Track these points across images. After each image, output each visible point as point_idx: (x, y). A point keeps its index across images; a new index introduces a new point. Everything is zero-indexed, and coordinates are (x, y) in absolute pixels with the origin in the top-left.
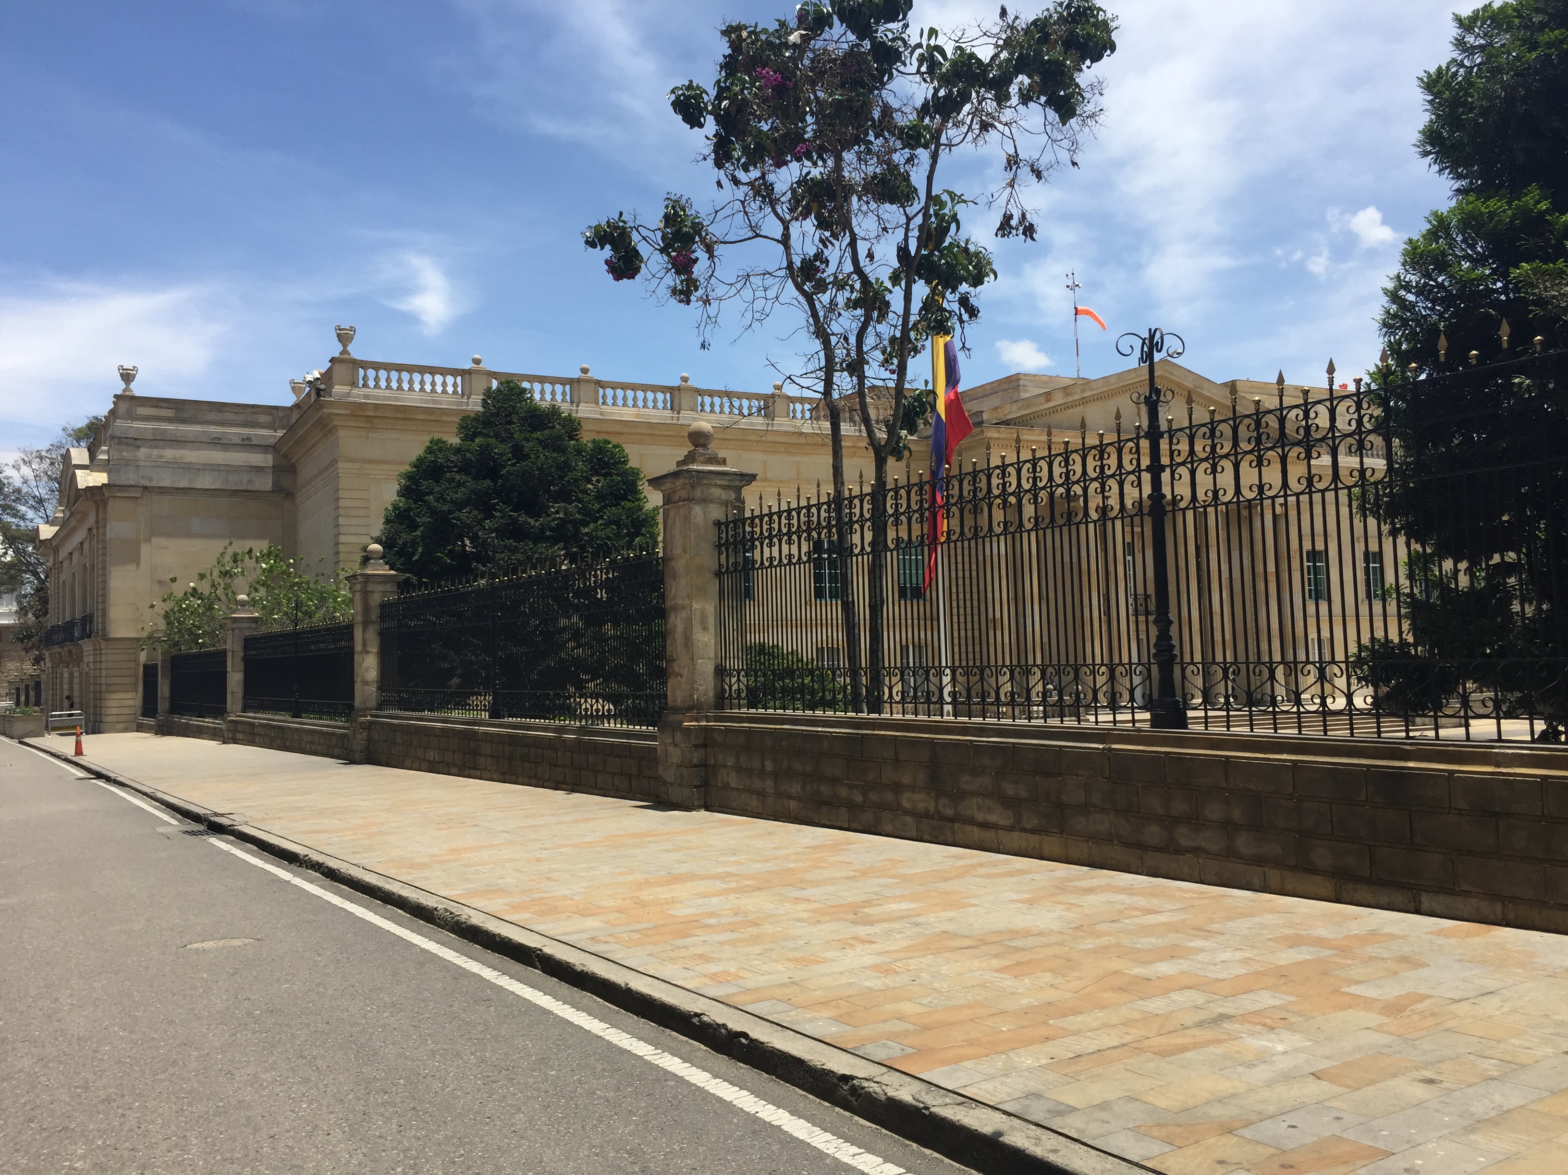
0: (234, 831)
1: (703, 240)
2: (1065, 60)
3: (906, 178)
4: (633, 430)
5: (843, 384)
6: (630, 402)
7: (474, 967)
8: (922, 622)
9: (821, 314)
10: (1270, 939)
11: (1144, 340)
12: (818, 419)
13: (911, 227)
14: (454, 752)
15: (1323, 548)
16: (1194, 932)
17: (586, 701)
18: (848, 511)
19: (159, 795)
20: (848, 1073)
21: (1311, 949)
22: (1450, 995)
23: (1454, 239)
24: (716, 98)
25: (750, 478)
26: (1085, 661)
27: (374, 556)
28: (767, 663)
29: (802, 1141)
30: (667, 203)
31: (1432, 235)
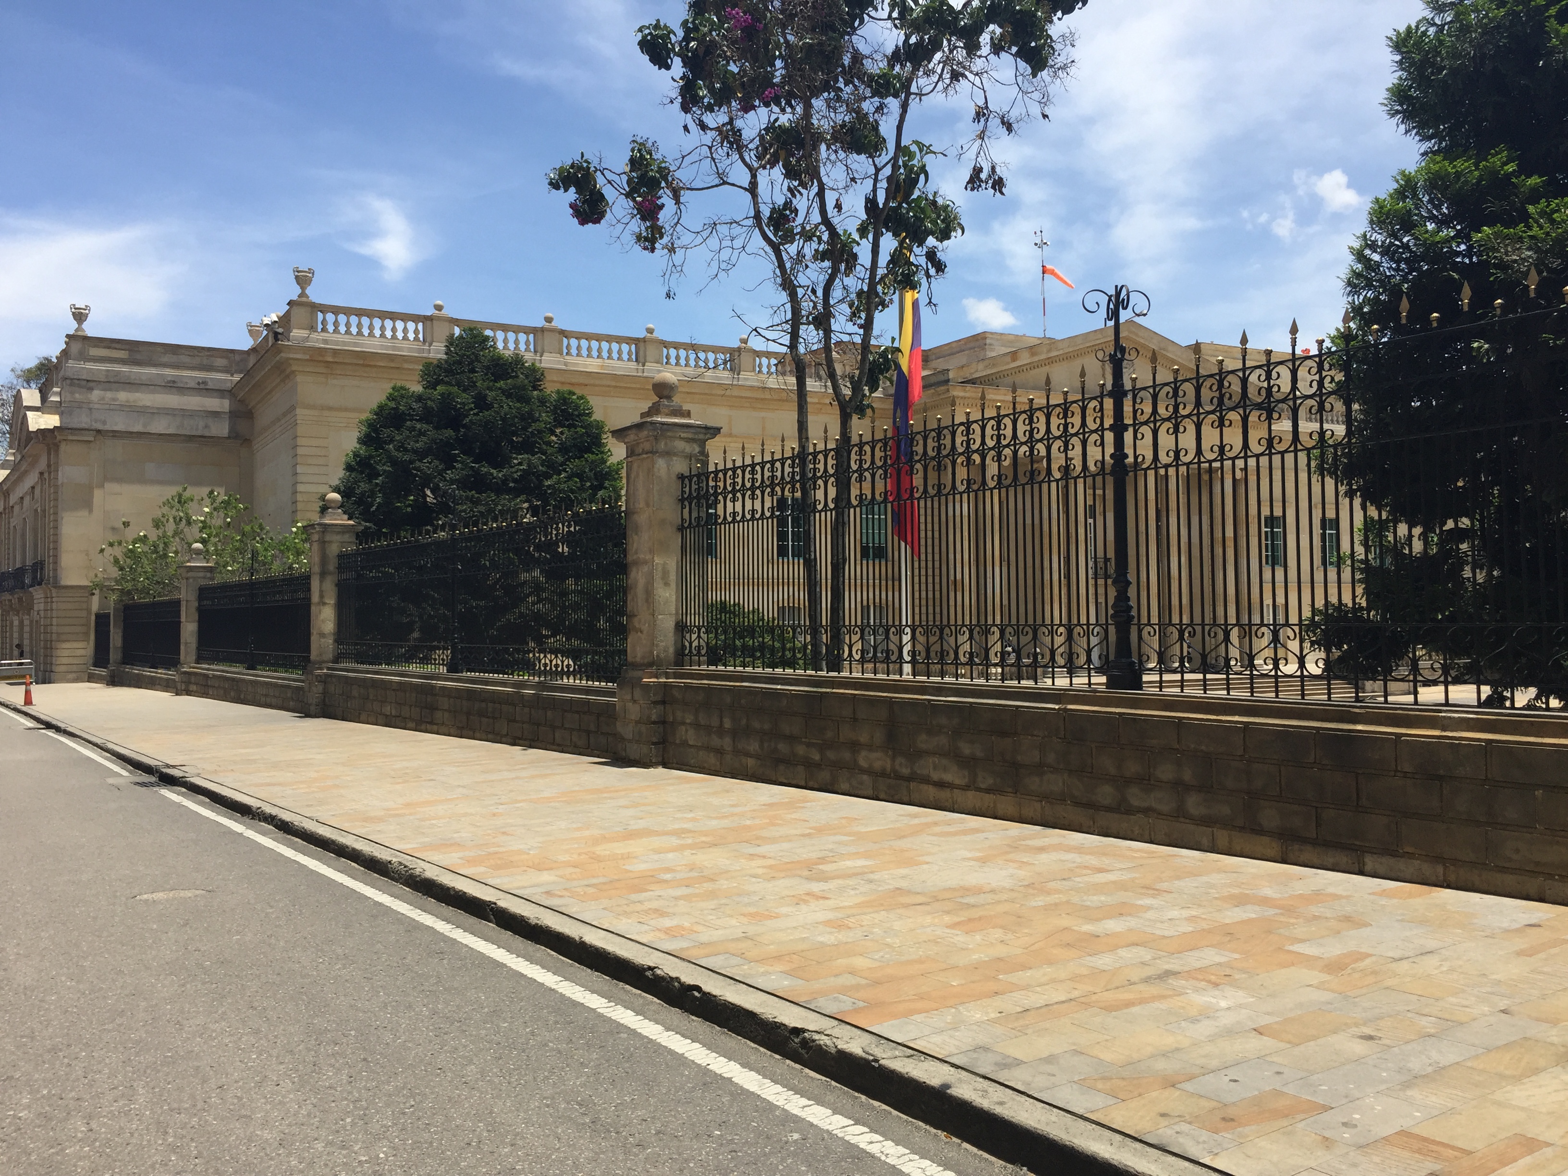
0: (186, 782)
1: (669, 185)
2: (1036, 10)
3: (875, 127)
4: (597, 382)
5: (809, 338)
6: (595, 353)
7: (427, 920)
8: (883, 583)
9: (788, 265)
10: (1216, 898)
11: (1110, 297)
12: (784, 374)
13: (879, 178)
14: (411, 706)
15: (1281, 514)
16: (1144, 891)
17: (545, 656)
18: (812, 466)
19: (110, 746)
20: (799, 1026)
21: (1257, 908)
22: (1390, 954)
23: (1420, 199)
24: (684, 39)
25: (715, 431)
26: (1043, 621)
27: (333, 505)
28: (728, 622)
29: (753, 1093)
30: (632, 145)
31: (1400, 194)
